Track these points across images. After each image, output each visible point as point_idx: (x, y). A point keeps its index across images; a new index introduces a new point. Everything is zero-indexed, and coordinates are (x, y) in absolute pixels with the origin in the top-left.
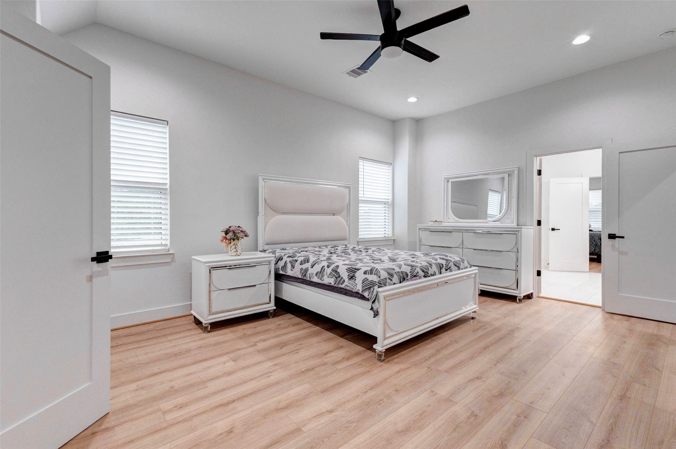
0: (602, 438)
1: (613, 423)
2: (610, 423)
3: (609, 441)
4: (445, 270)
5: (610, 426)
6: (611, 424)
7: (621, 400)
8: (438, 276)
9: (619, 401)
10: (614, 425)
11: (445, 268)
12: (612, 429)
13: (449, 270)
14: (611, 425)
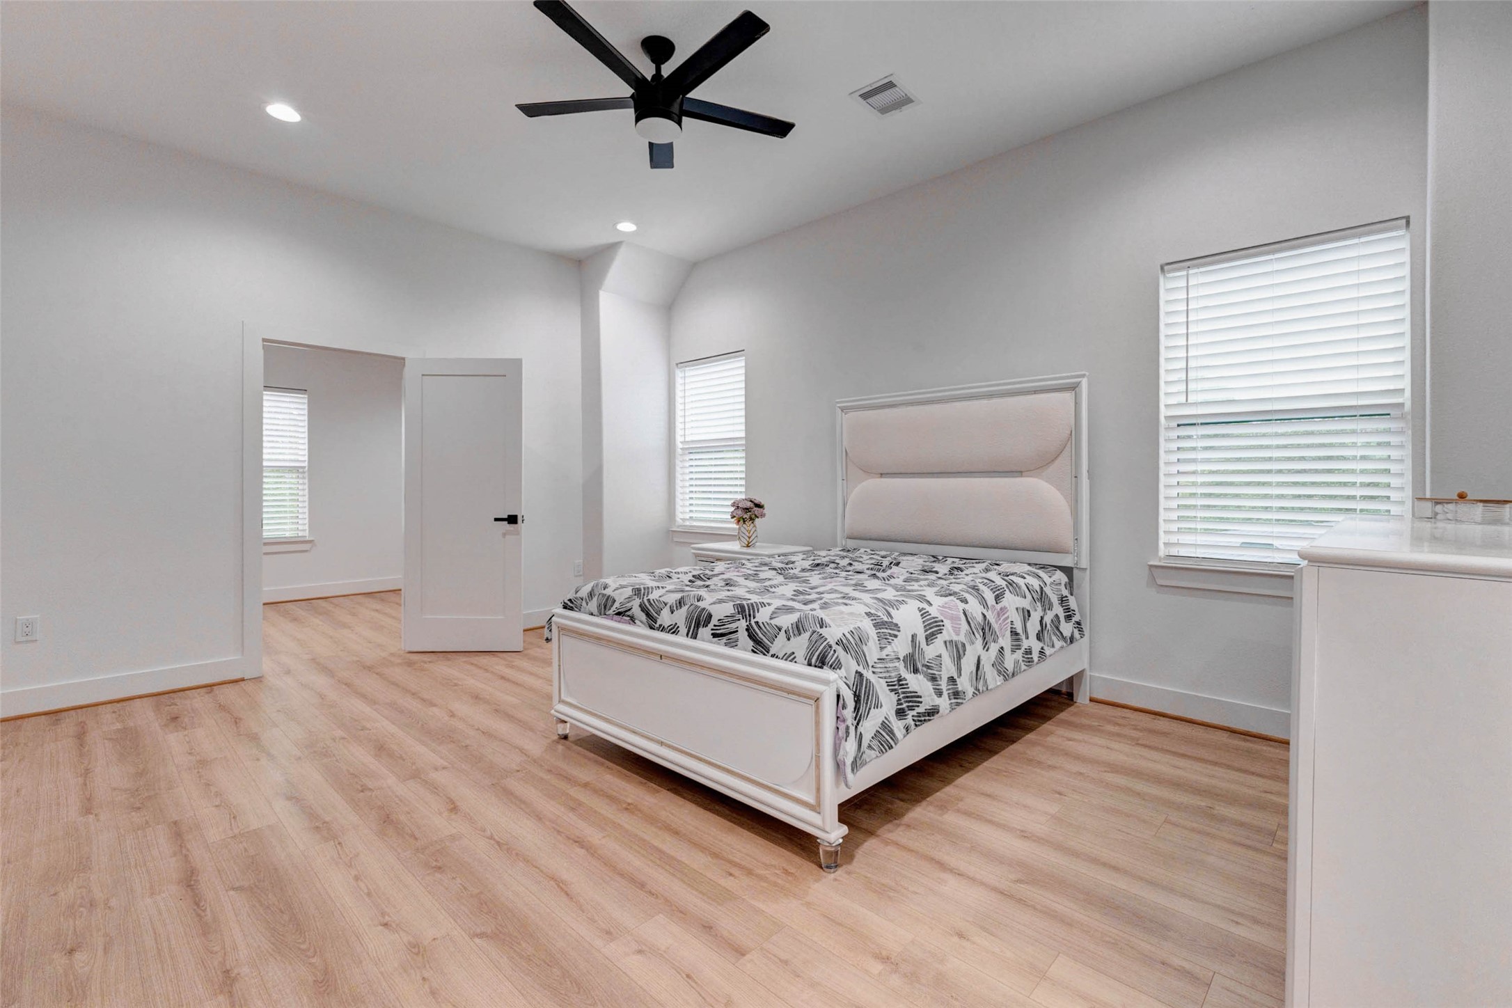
0: (201, 882)
1: (203, 914)
2: (208, 910)
3: (188, 886)
4: (712, 634)
5: (203, 906)
6: (204, 911)
7: (227, 972)
8: (681, 639)
9: (228, 967)
10: (200, 912)
11: (712, 630)
12: (196, 904)
13: (724, 640)
14: (203, 908)
